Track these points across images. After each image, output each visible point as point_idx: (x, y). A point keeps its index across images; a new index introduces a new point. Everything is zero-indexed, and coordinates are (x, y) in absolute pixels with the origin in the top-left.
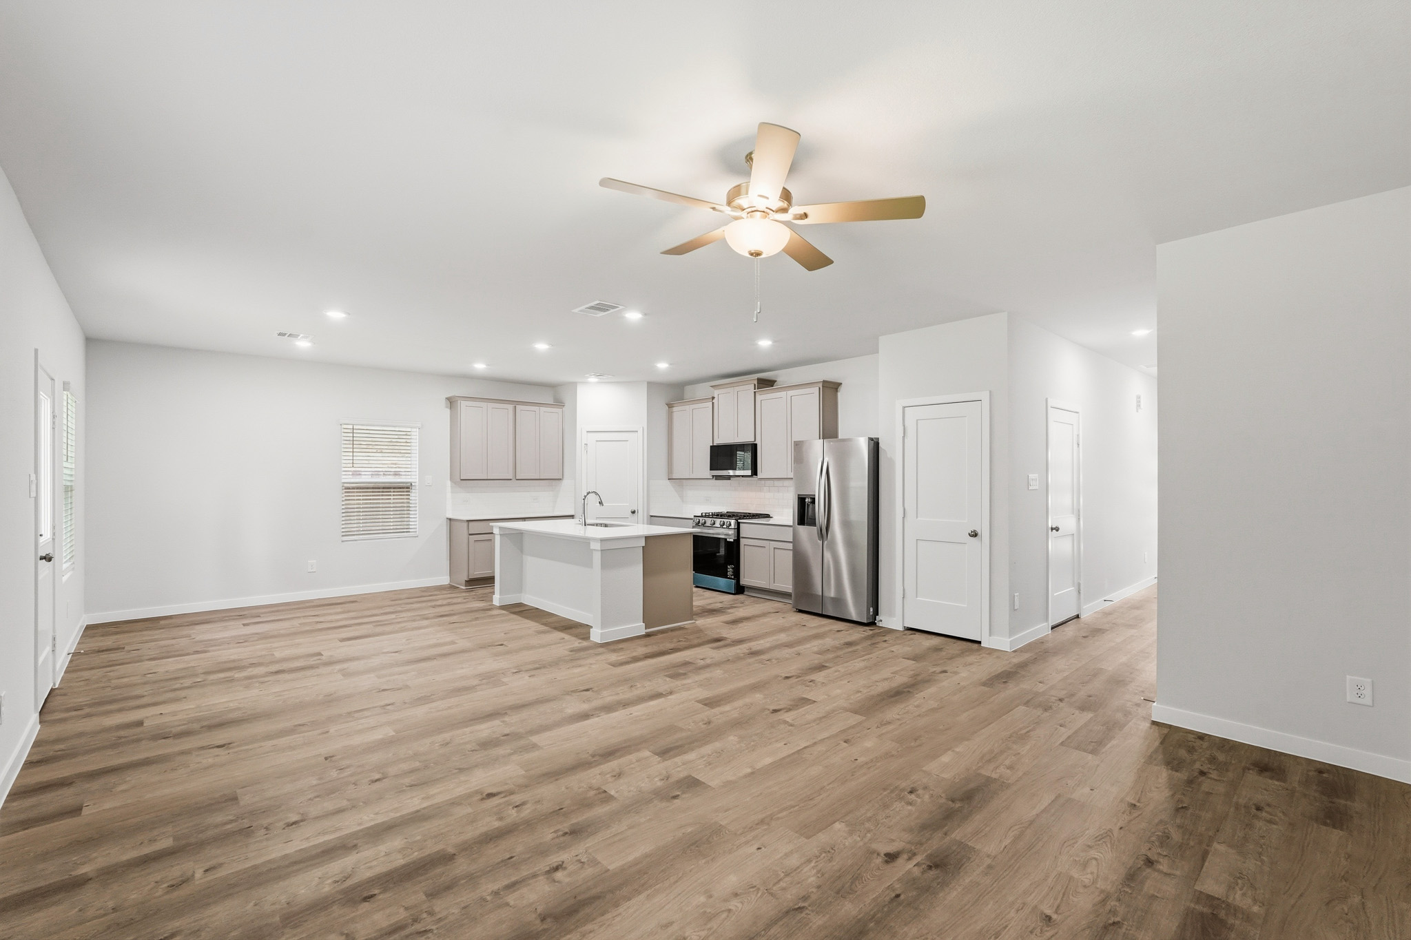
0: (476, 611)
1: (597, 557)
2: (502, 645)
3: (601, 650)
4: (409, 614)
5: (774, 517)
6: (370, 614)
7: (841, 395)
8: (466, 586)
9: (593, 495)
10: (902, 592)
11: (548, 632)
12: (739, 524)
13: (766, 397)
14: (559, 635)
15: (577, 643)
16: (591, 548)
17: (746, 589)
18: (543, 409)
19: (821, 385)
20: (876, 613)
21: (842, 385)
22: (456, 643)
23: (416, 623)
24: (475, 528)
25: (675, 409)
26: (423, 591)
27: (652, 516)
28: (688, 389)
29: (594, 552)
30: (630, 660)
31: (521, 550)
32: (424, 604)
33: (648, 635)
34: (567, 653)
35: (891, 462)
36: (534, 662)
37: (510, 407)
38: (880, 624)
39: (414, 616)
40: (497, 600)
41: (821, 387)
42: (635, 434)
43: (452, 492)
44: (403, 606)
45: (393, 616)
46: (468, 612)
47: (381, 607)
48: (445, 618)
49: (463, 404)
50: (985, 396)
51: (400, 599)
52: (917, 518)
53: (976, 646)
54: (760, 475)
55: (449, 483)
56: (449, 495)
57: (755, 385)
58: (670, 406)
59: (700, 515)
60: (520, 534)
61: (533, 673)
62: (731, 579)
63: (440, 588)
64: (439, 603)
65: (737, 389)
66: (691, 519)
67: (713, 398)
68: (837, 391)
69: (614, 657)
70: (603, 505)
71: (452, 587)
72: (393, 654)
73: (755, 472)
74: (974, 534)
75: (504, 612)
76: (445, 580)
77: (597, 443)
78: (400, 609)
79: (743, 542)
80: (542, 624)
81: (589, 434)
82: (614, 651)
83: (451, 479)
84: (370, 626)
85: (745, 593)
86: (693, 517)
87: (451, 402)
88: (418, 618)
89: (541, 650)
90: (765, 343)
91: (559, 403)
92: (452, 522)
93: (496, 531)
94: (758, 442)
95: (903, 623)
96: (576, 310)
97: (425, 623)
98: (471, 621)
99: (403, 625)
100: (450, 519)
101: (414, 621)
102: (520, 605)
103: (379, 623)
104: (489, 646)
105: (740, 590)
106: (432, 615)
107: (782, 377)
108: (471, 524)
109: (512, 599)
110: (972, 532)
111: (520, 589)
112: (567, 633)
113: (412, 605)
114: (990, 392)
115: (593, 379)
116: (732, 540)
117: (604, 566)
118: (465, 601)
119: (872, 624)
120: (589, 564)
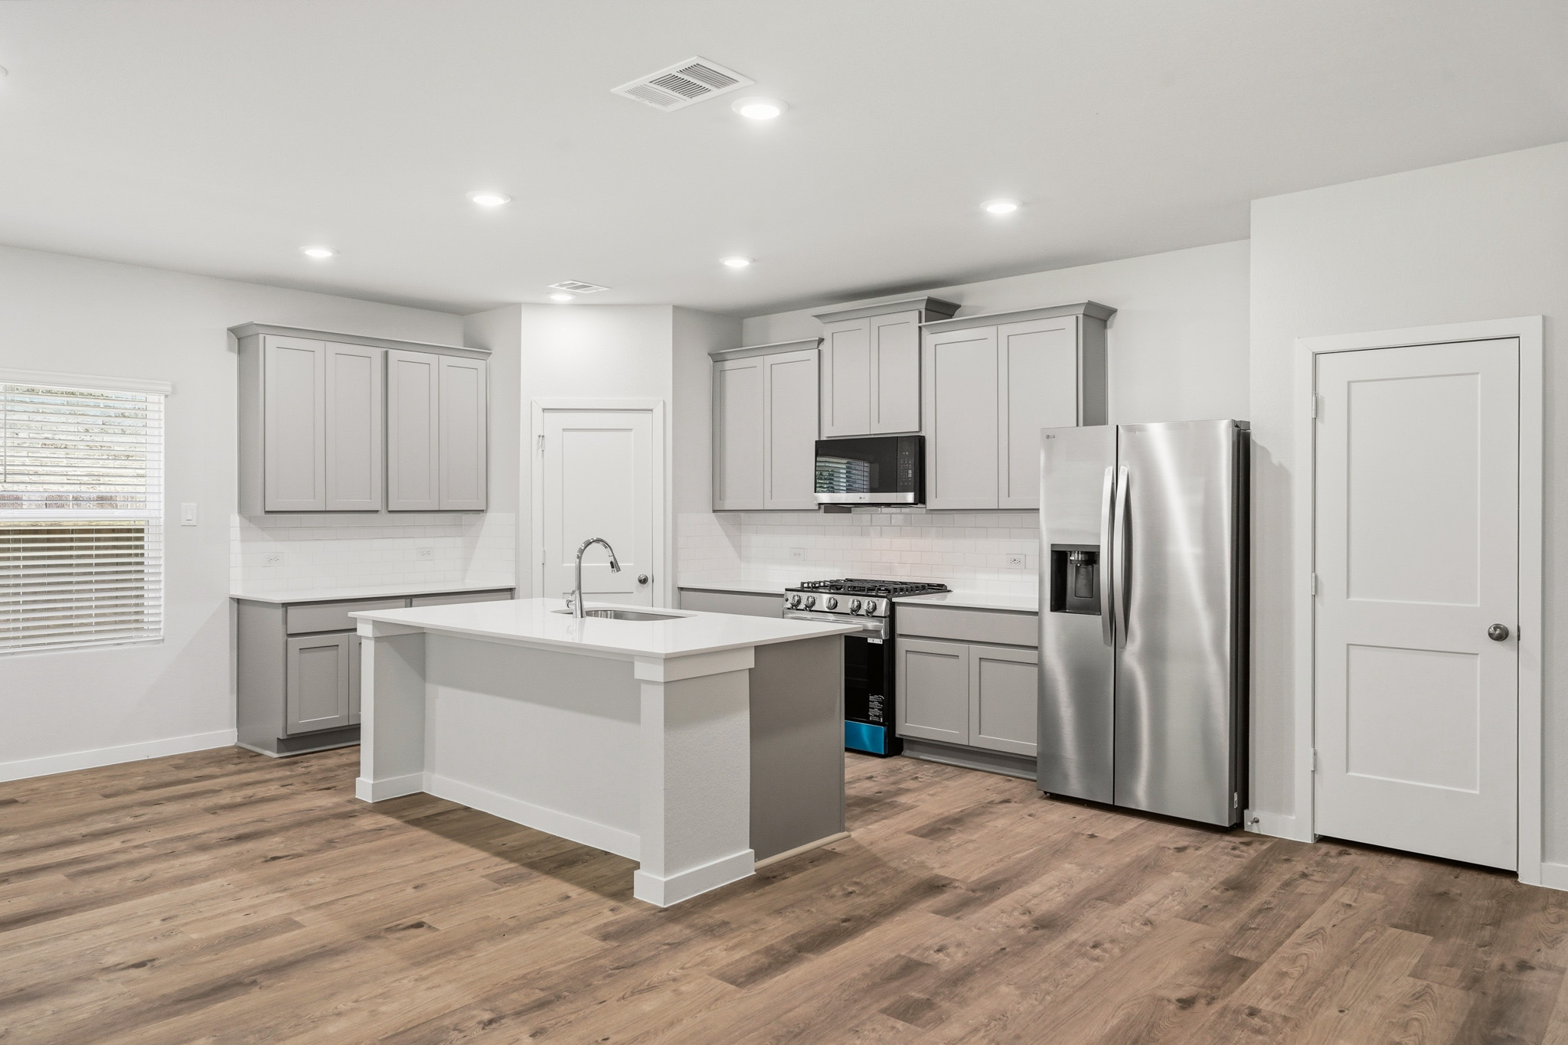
0: (320, 820)
1: (653, 703)
2: (419, 925)
3: (676, 931)
4: (157, 835)
5: (955, 591)
6: (53, 838)
7: (1115, 335)
8: (278, 752)
9: (600, 546)
10: (1311, 760)
11: (520, 878)
12: (892, 606)
13: (945, 339)
14: (548, 888)
15: (607, 913)
16: (637, 676)
17: (905, 745)
18: (446, 360)
19: (1081, 311)
20: (1245, 803)
21: (1118, 313)
22: (298, 925)
23: (177, 862)
24: (299, 620)
25: (728, 365)
26: (178, 767)
27: (682, 589)
28: (751, 323)
29: (643, 686)
30: (764, 960)
31: (423, 674)
32: (188, 805)
33: (764, 879)
34: (598, 944)
35: (1283, 476)
36: (526, 982)
37: (377, 353)
38: (1255, 829)
39: (171, 840)
40: (365, 789)
41: (1081, 317)
42: (647, 416)
43: (243, 540)
44: (138, 811)
45: (115, 843)
46: (300, 824)
47: (81, 817)
48: (249, 845)
49: (272, 343)
50: (1530, 329)
51: (127, 792)
52: (1348, 597)
53: (1507, 882)
54: (932, 502)
55: (235, 519)
56: (236, 546)
57: (920, 313)
58: (717, 358)
59: (798, 586)
60: (419, 635)
61: (539, 1019)
62: (878, 723)
63: (216, 757)
64: (225, 799)
65: (877, 321)
66: (782, 596)
67: (821, 341)
68: (1105, 327)
69: (720, 953)
70: (618, 570)
71: (242, 755)
72: (134, 972)
73: (921, 499)
74: (1500, 635)
75: (390, 821)
76: (226, 737)
77: (565, 433)
78: (129, 820)
79: (902, 645)
80: (499, 854)
81: (547, 415)
82: (712, 931)
83: (241, 510)
84: (58, 877)
85: (906, 752)
86: (783, 591)
87: (242, 338)
88: (182, 846)
89: (526, 937)
90: (1001, 209)
91: (476, 347)
92: (243, 607)
93: (365, 630)
94: (928, 433)
95: (1313, 829)
96: (619, 90)
97: (202, 861)
98: (318, 851)
99: (145, 870)
100: (239, 601)
101: (173, 854)
102: (420, 799)
103: (87, 866)
104: (389, 930)
105: (895, 746)
106: (215, 836)
107: (974, 297)
108: (291, 610)
109: (400, 785)
110: (1495, 629)
111: (419, 759)
112: (569, 880)
113: (158, 808)
114: (1544, 318)
115: (562, 297)
116: (878, 641)
117: (672, 720)
118: (285, 790)
119: (1237, 827)
120: (632, 714)
